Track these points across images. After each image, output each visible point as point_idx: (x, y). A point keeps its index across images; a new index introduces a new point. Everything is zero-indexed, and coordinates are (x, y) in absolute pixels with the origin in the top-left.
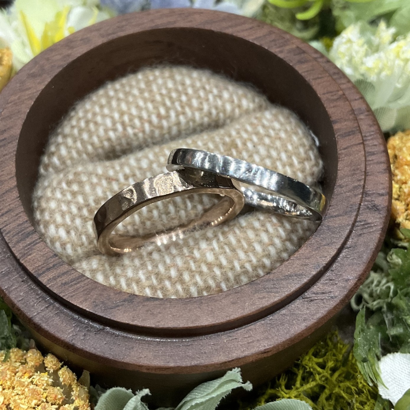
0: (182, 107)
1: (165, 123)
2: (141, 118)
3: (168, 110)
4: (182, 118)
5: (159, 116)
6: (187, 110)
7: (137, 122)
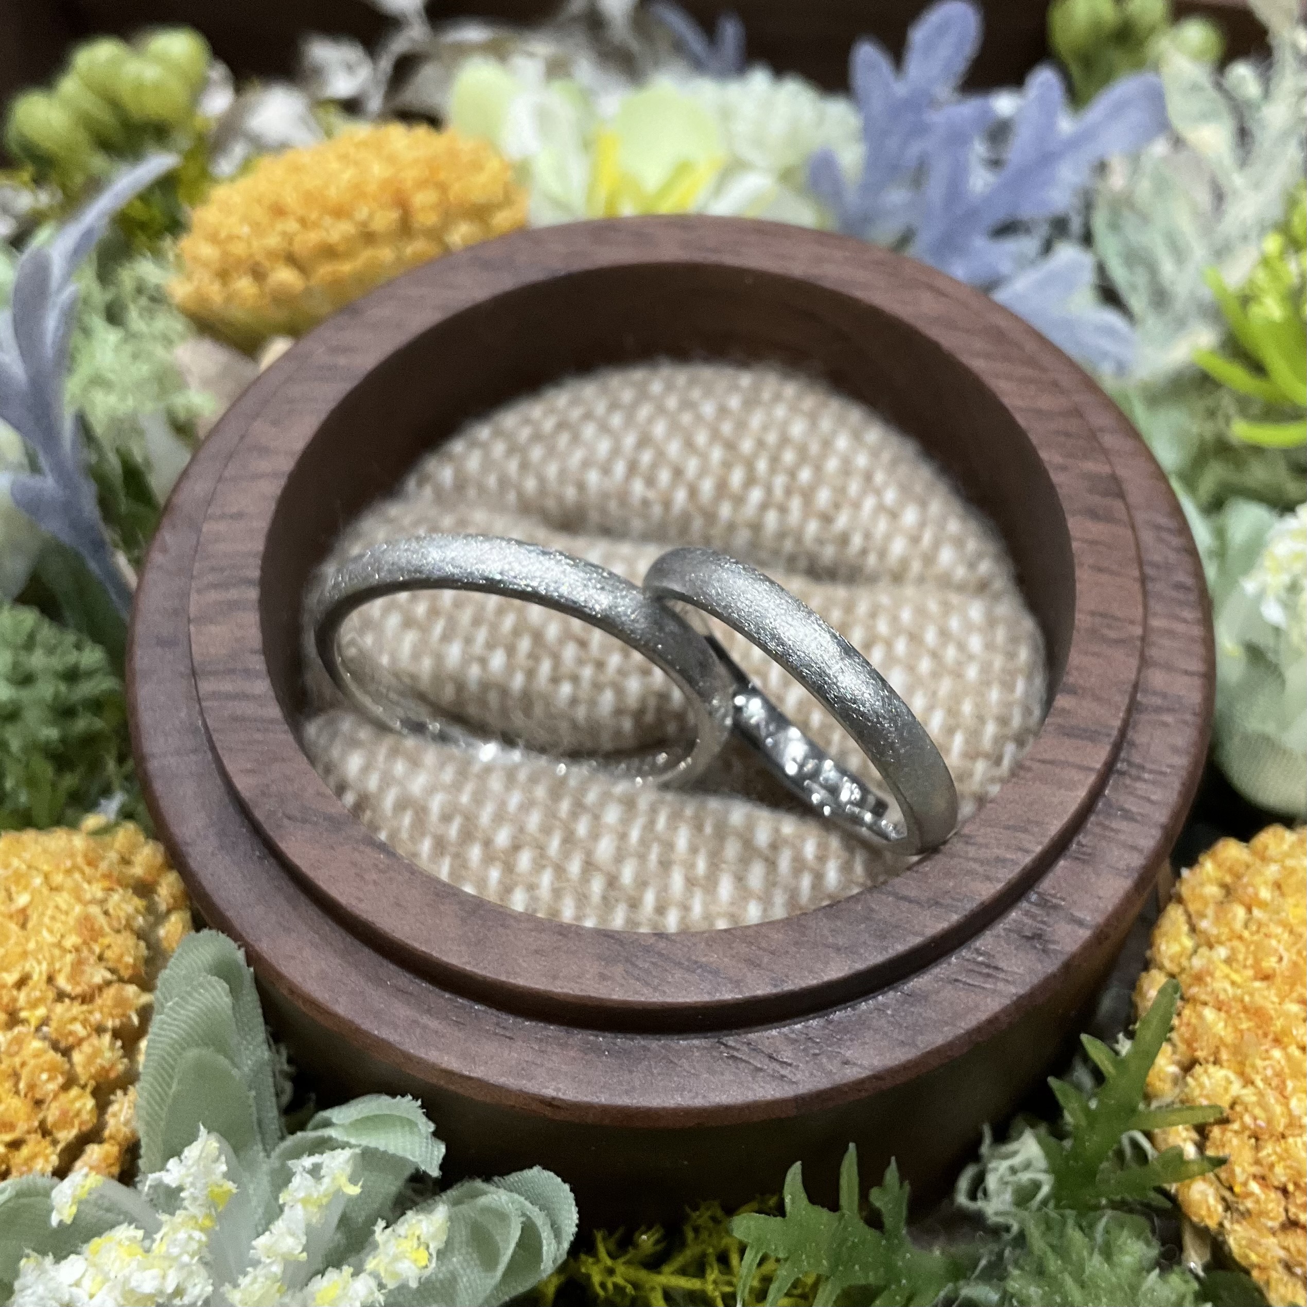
0: (788, 492)
1: (725, 511)
2: (678, 472)
3: (750, 480)
4: (771, 519)
5: (722, 487)
6: (795, 504)
7: (664, 477)
